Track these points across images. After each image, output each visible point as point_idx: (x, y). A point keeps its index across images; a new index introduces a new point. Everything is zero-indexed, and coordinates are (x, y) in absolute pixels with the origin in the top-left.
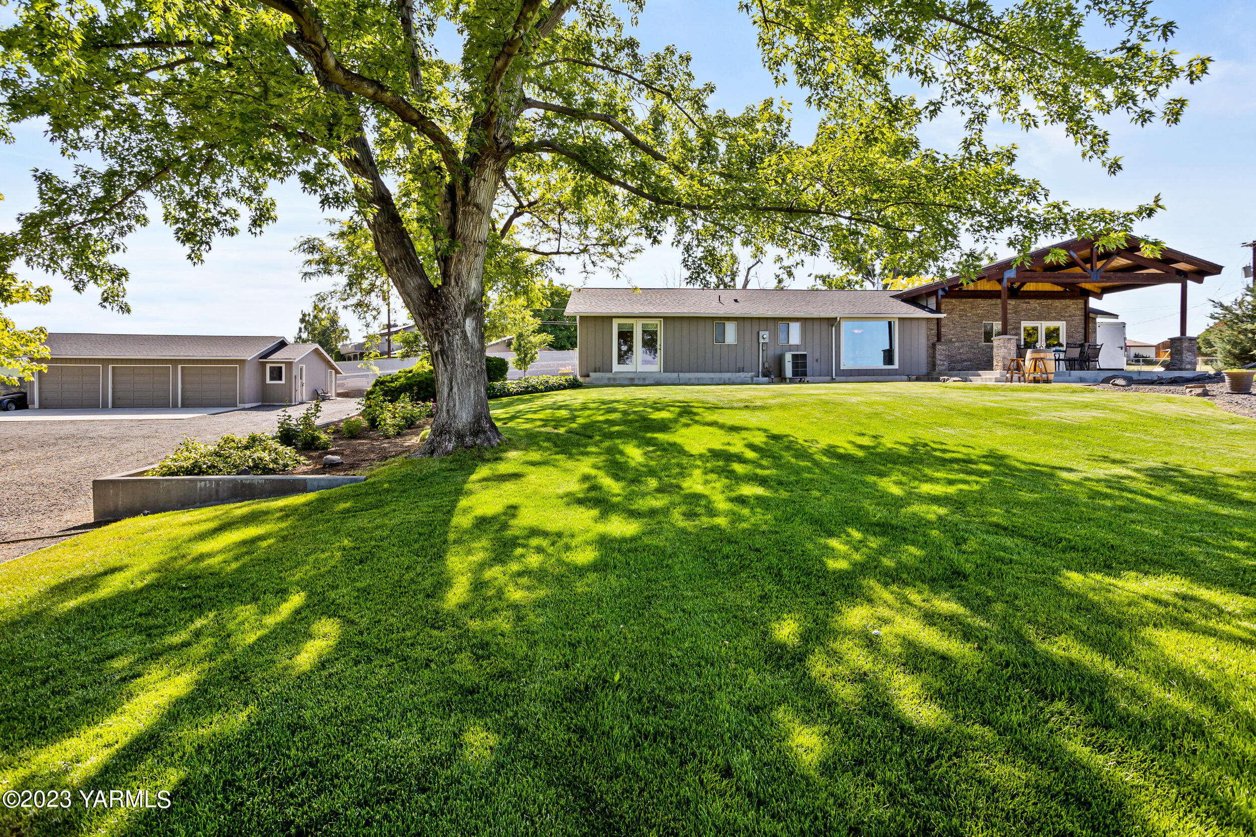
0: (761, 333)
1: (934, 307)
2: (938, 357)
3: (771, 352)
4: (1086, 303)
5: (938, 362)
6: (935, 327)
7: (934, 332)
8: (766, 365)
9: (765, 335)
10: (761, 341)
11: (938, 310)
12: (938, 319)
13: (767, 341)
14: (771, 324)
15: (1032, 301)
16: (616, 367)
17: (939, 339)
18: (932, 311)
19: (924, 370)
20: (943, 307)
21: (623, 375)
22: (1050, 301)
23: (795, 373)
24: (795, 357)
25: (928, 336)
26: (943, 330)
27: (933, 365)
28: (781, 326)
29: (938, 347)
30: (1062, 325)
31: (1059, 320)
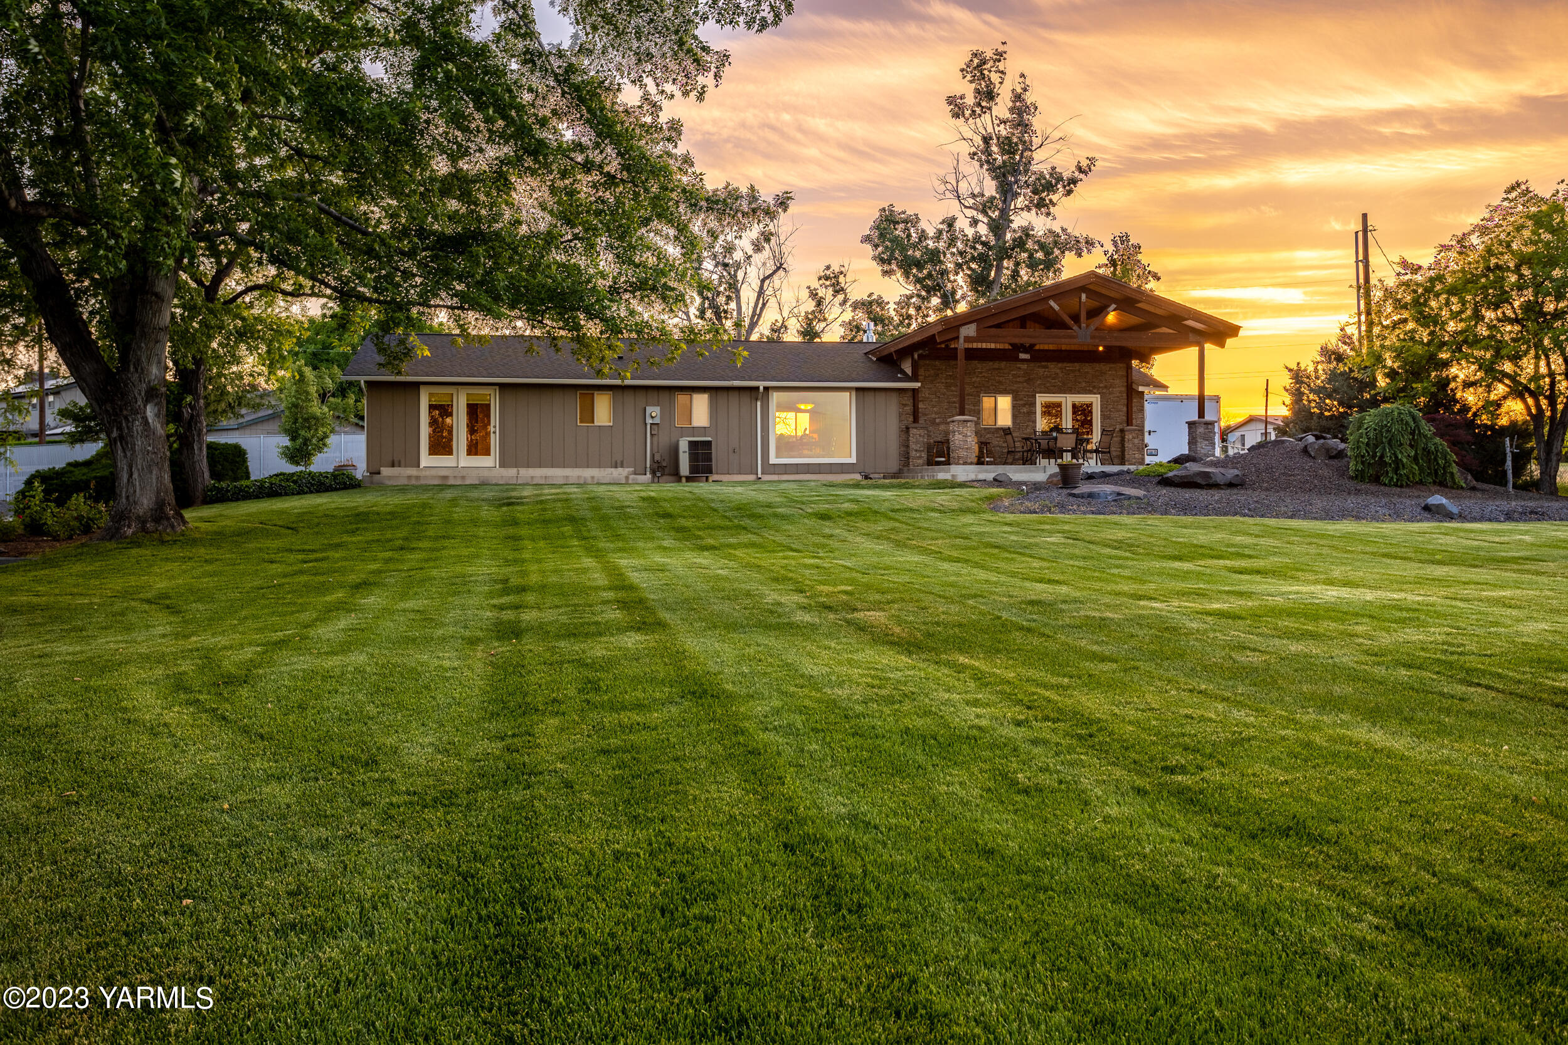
0: (649, 409)
1: (909, 371)
2: (913, 446)
3: (664, 440)
4: (1129, 367)
5: (913, 454)
6: (910, 402)
7: (909, 409)
8: (657, 458)
9: (654, 412)
10: (649, 421)
11: (914, 378)
12: (914, 390)
13: (657, 421)
14: (665, 396)
15: (1051, 365)
16: (427, 460)
17: (916, 420)
18: (907, 379)
19: (893, 465)
20: (921, 372)
21: (433, 472)
22: (1077, 366)
23: (694, 469)
24: (692, 445)
25: (900, 415)
26: (921, 405)
27: (905, 458)
28: (681, 398)
29: (913, 431)
30: (1095, 400)
31: (1091, 392)
